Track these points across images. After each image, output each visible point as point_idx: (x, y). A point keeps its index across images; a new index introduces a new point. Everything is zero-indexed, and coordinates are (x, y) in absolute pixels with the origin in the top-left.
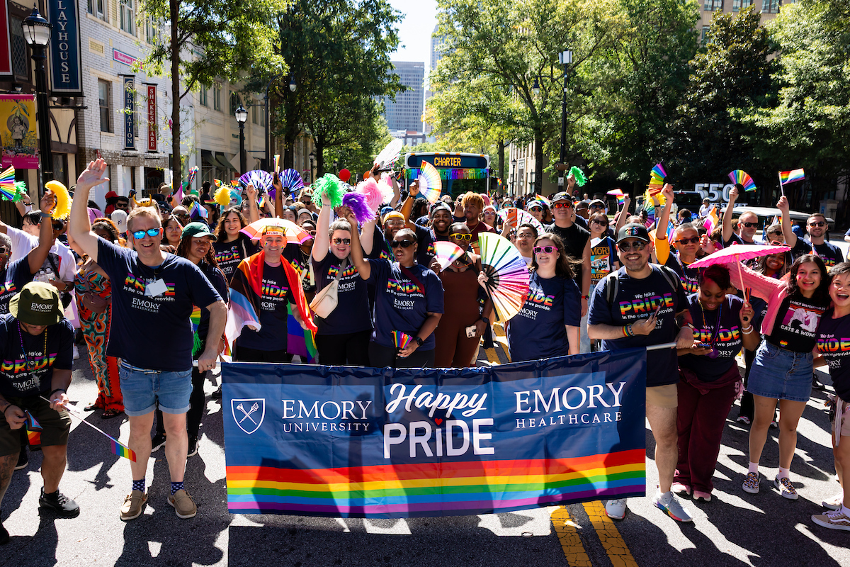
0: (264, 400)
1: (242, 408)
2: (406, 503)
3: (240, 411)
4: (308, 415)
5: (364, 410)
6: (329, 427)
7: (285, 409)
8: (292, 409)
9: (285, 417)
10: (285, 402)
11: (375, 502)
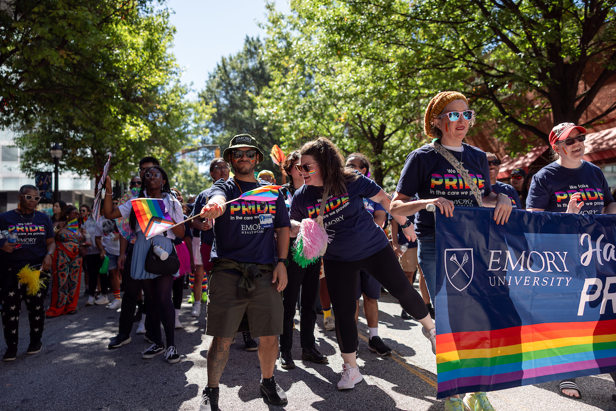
0: (472, 249)
1: (455, 259)
2: (594, 358)
3: (453, 263)
4: (513, 268)
5: (563, 261)
6: (532, 281)
7: (492, 260)
8: (498, 261)
9: (490, 269)
10: (493, 252)
11: (566, 359)
